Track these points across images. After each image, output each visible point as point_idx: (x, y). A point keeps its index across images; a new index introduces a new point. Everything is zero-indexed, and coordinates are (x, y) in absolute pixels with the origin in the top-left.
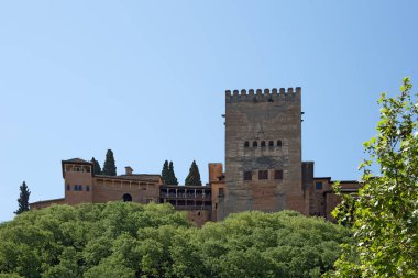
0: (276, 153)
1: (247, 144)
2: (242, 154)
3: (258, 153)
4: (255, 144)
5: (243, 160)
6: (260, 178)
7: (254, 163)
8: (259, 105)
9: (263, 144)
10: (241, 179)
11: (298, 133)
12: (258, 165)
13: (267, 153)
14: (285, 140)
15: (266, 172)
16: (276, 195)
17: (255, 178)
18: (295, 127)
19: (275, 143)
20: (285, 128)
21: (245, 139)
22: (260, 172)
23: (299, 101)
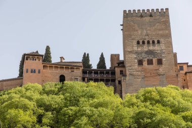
0: (157, 48)
1: (138, 43)
2: (135, 48)
3: (146, 48)
4: (143, 43)
5: (137, 53)
6: (148, 64)
7: (143, 54)
8: (144, 19)
9: (148, 42)
10: (137, 65)
11: (169, 36)
12: (146, 56)
13: (151, 48)
14: (162, 40)
15: (152, 60)
16: (159, 75)
17: (145, 63)
18: (167, 32)
19: (156, 42)
20: (161, 32)
21: (137, 39)
22: (148, 60)
23: (168, 16)
